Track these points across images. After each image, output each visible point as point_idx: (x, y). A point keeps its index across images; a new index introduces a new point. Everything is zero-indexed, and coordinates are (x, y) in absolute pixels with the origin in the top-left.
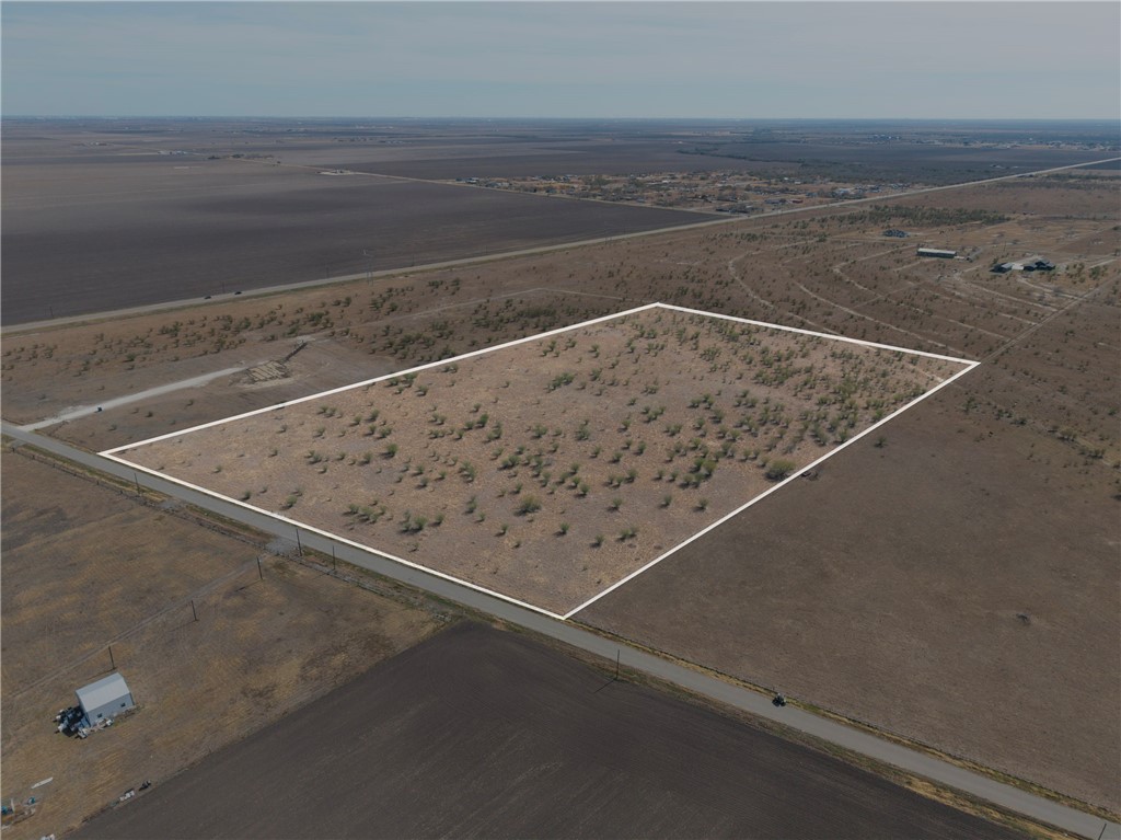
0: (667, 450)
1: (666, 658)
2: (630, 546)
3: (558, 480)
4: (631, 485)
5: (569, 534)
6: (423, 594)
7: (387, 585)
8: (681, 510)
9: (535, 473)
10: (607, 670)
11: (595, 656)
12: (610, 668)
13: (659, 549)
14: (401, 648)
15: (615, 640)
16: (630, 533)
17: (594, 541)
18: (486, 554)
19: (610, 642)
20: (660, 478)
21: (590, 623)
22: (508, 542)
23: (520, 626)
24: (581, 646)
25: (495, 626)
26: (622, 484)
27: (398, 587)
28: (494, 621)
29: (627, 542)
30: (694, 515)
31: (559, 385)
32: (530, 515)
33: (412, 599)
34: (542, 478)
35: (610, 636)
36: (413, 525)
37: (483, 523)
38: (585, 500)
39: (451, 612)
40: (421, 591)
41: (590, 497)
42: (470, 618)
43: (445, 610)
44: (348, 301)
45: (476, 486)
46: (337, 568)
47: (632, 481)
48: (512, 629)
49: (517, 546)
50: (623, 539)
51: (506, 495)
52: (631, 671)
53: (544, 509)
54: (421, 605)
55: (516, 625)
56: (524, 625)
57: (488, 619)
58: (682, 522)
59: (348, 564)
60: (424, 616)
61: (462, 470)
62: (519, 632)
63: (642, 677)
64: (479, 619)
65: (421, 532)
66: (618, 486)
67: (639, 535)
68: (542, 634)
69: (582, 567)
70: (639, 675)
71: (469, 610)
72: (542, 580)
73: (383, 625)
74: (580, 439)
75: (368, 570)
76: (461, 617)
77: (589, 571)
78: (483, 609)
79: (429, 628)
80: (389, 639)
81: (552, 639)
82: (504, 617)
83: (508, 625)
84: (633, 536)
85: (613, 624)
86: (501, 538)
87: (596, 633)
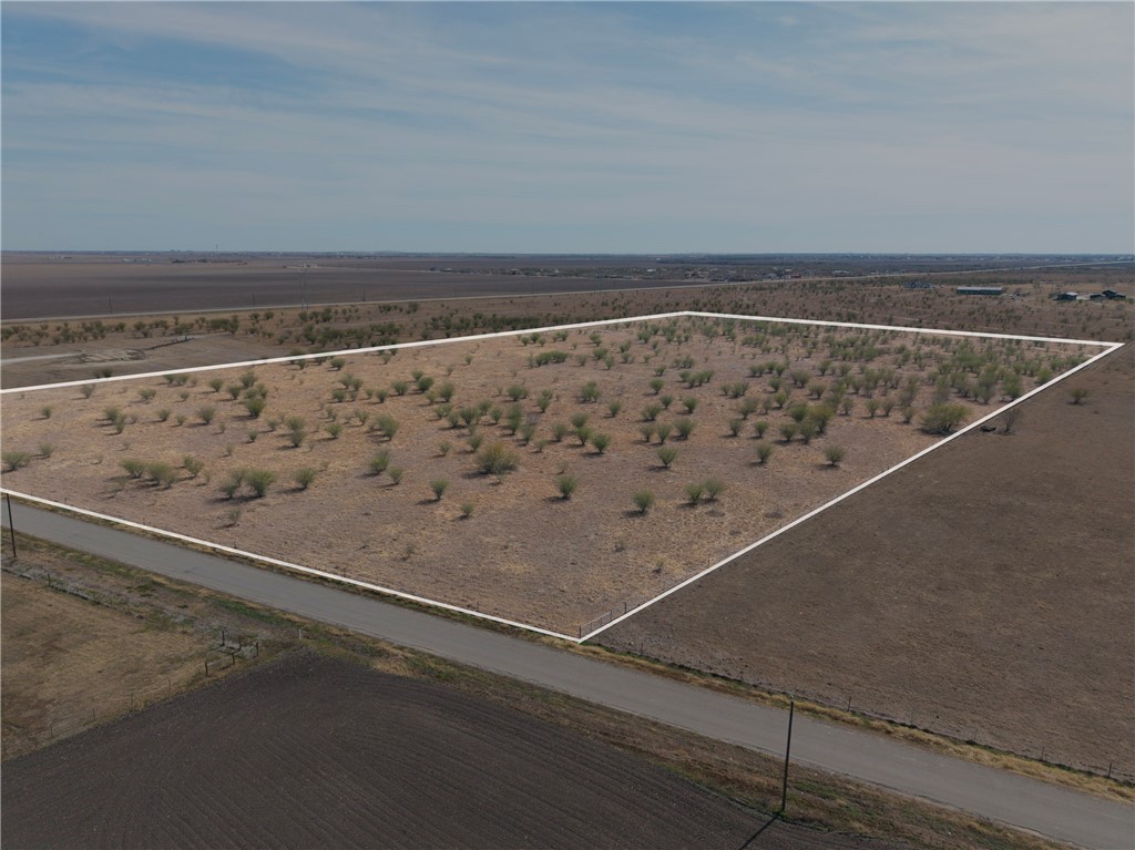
0: (731, 409)
1: (917, 741)
2: (712, 513)
3: (549, 437)
4: (683, 444)
5: (575, 499)
6: (205, 599)
7: (127, 583)
8: (795, 469)
9: (509, 432)
10: (742, 785)
11: (688, 739)
12: (747, 777)
13: (776, 516)
14: (65, 728)
15: (736, 693)
16: (705, 496)
17: (634, 507)
18: (392, 530)
19: (725, 701)
20: (735, 435)
21: (655, 653)
22: (445, 512)
23: (454, 664)
24: (638, 711)
25: (380, 665)
26: (666, 441)
27: (148, 586)
28: (380, 653)
29: (700, 509)
30: (824, 474)
31: (546, 363)
32: (494, 477)
33: (171, 609)
34: (519, 435)
35: (718, 682)
36: (245, 490)
37: (396, 488)
38: (604, 459)
39: (264, 634)
40: (204, 592)
41: (611, 455)
42: (312, 646)
43: (249, 630)
44: (269, 316)
45: (394, 445)
46: (23, 556)
47: (686, 438)
48: (426, 671)
49: (463, 518)
50: (692, 505)
51: (450, 454)
52: (825, 786)
53: (522, 469)
54: (190, 621)
55: (444, 661)
56: (462, 659)
57: (364, 651)
58: (805, 483)
59: (53, 547)
60: (184, 645)
61: (372, 429)
62: (449, 678)
63: (871, 804)
64: (339, 651)
65: (259, 501)
66: (662, 443)
67: (724, 498)
68: (516, 683)
69: (611, 545)
70: (857, 799)
71: (316, 631)
72: (519, 569)
73: (51, 667)
74: (584, 402)
75: (94, 557)
76: (286, 646)
77: (631, 554)
78: (352, 628)
79: (182, 675)
80: (41, 704)
81: (546, 694)
82: (408, 642)
83: (418, 660)
84: (711, 500)
85: (719, 655)
86: (433, 506)
87: (676, 678)
